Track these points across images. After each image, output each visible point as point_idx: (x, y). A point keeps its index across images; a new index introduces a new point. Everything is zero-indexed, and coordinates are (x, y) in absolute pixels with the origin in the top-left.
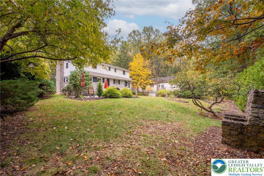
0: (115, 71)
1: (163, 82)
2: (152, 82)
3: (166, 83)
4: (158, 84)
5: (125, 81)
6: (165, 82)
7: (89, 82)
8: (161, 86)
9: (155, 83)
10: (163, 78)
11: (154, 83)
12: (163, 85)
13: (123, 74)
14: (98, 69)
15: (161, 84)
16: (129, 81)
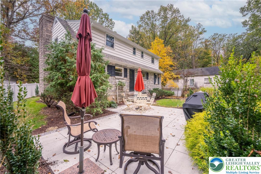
0: (142, 56)
1: (193, 75)
2: (176, 76)
3: (198, 76)
4: (185, 78)
5: (155, 74)
6: (196, 75)
7: (102, 77)
8: (189, 80)
9: (181, 77)
10: (191, 70)
11: (179, 76)
12: (193, 79)
13: (151, 61)
14: (116, 50)
15: (189, 78)
16: (158, 74)
